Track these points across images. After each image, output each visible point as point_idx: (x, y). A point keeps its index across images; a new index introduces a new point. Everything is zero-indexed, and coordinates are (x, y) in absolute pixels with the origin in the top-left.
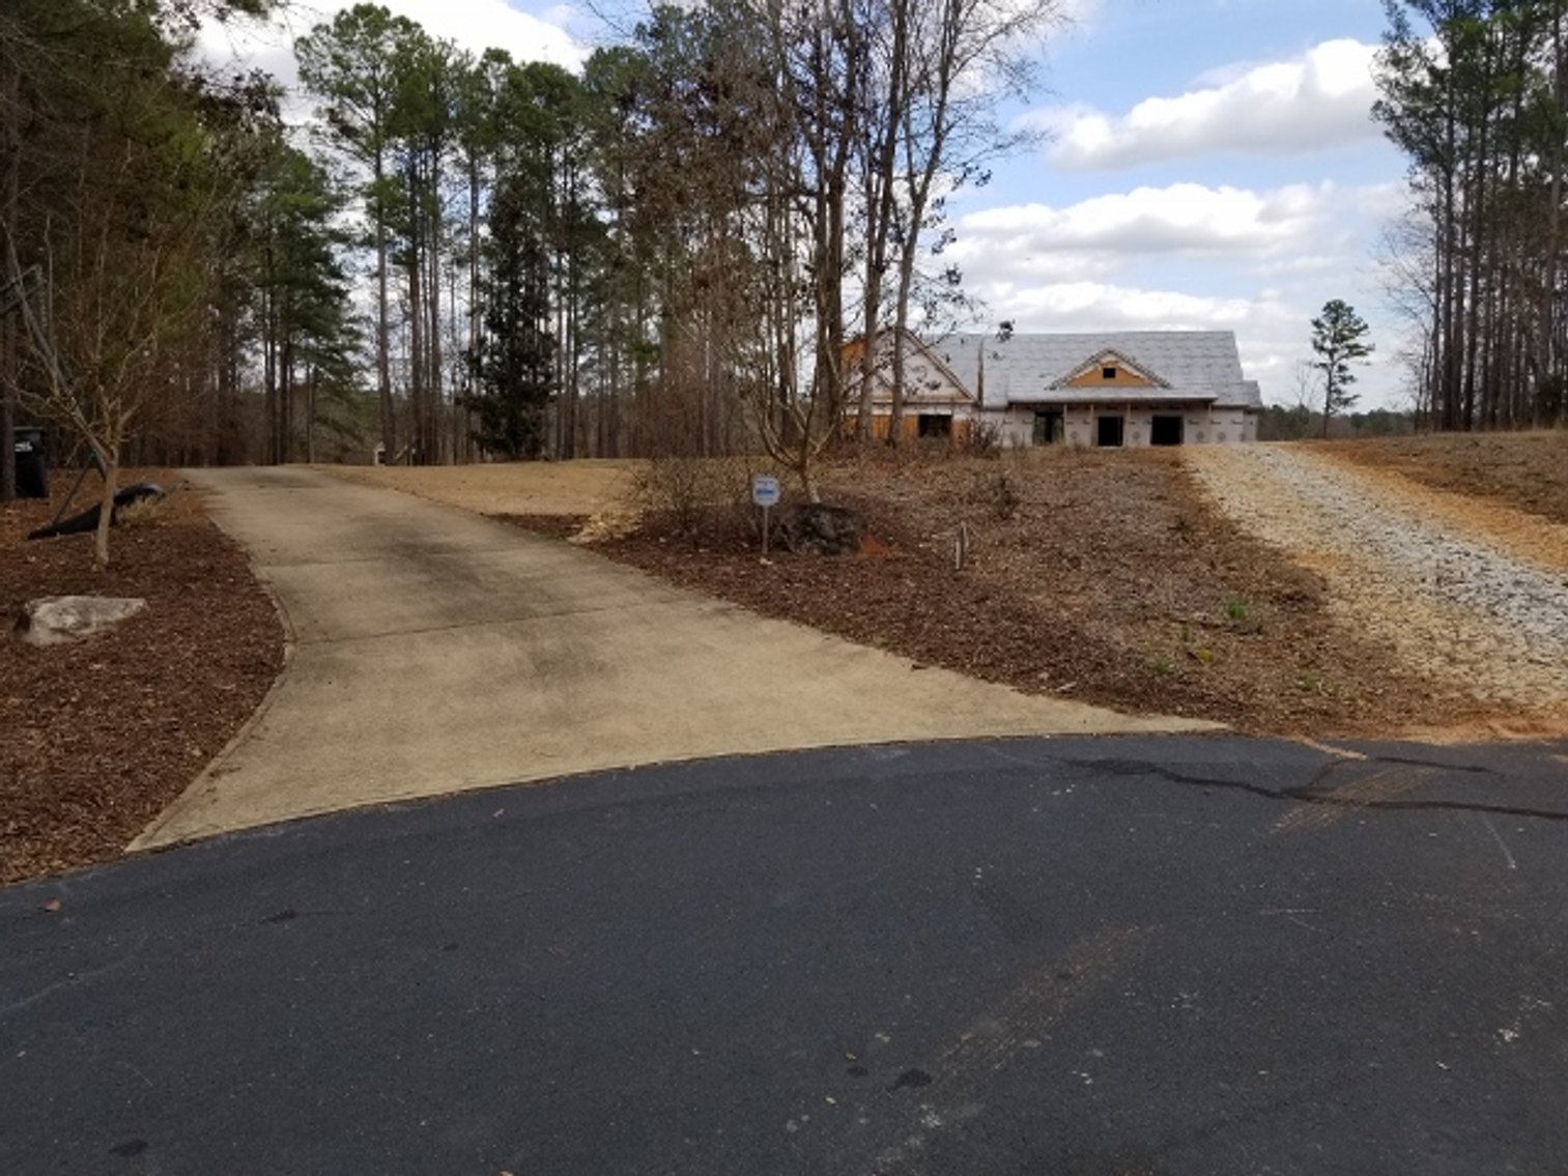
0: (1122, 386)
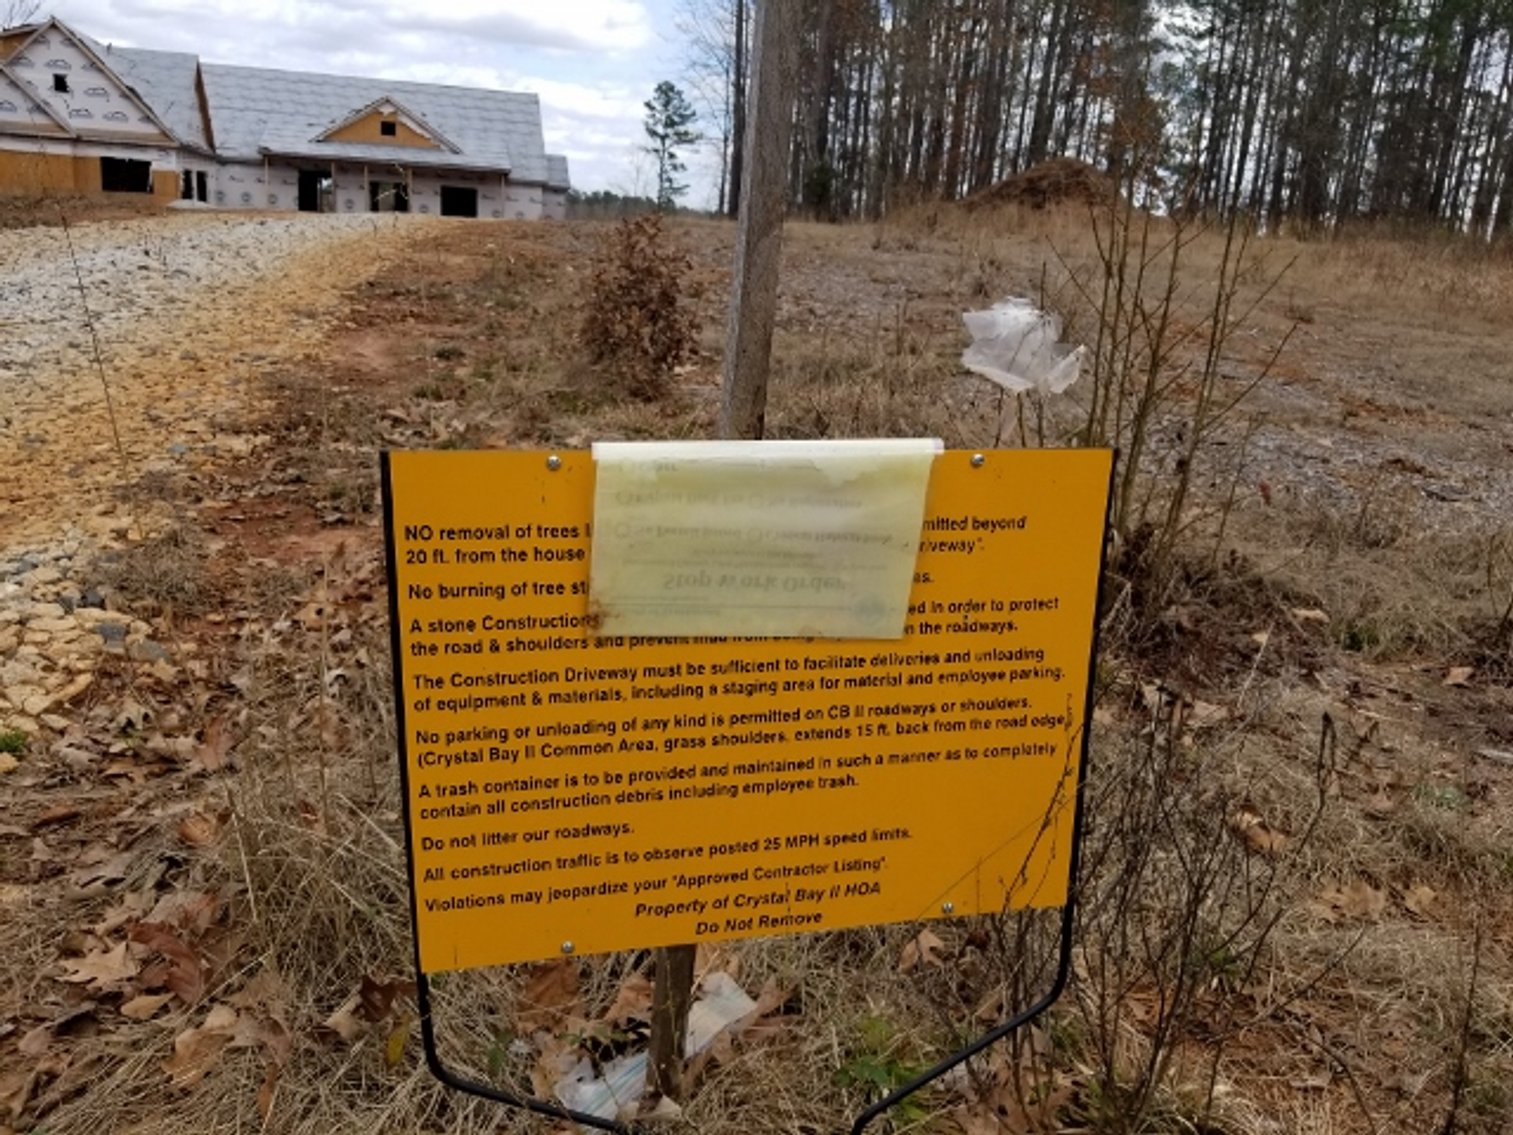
0: (403, 146)
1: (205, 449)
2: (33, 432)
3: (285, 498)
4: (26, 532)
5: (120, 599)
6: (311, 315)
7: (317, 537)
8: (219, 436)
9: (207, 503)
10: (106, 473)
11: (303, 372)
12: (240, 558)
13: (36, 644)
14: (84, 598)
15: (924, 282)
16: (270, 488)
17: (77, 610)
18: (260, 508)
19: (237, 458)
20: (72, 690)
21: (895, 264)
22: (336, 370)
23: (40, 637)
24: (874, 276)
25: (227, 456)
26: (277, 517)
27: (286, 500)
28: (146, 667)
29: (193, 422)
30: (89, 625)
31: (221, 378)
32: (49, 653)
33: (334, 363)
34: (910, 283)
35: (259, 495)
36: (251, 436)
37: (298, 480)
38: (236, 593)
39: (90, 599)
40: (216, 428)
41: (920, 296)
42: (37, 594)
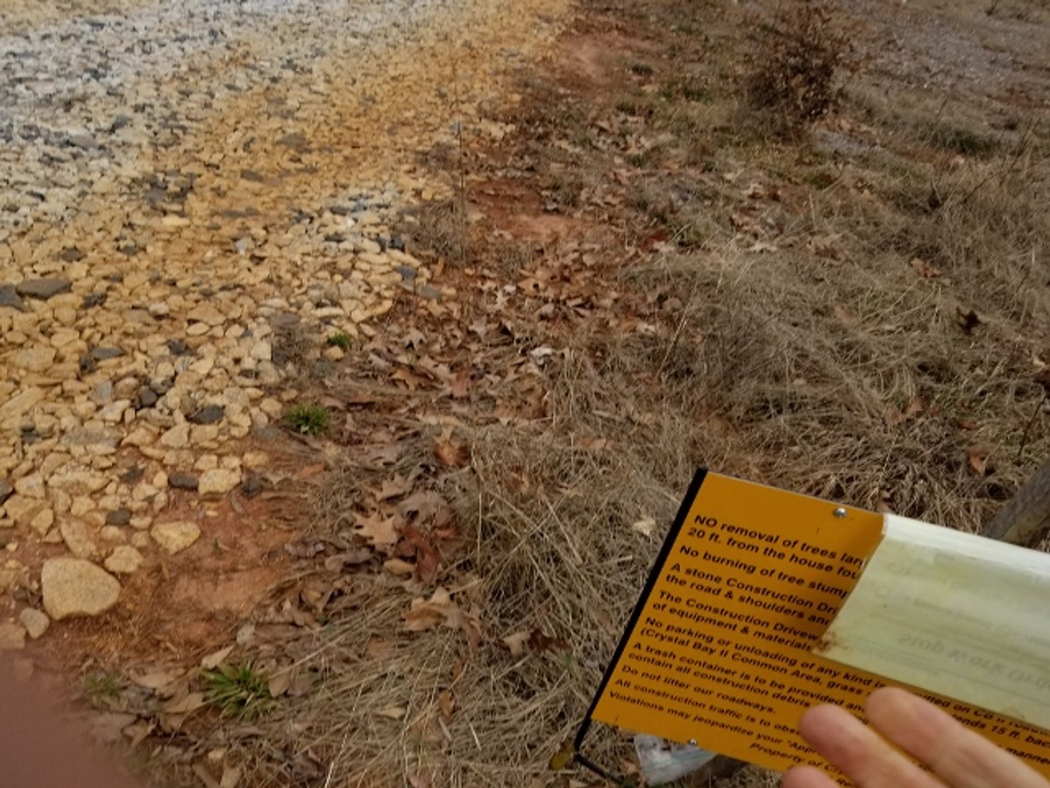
1: (474, 130)
2: (368, 92)
3: (522, 182)
4: (361, 176)
5: (413, 246)
6: (548, 21)
7: (540, 219)
8: (484, 121)
9: (472, 176)
10: (411, 137)
11: (542, 72)
12: (490, 228)
13: (362, 271)
14: (393, 241)
15: (1030, 55)
16: (513, 173)
17: (388, 250)
18: (505, 187)
19: (493, 141)
20: (380, 310)
21: (1006, 32)
22: (563, 72)
23: (365, 266)
24: (985, 42)
25: (488, 138)
26: (515, 198)
27: (522, 183)
28: (424, 303)
29: (467, 105)
30: (394, 264)
31: (486, 66)
32: (370, 280)
33: (561, 66)
34: (1018, 55)
35: (505, 177)
36: (503, 124)
37: (531, 169)
38: (484, 256)
39: (397, 243)
40: (483, 114)
41: (1025, 68)
42: (365, 231)
